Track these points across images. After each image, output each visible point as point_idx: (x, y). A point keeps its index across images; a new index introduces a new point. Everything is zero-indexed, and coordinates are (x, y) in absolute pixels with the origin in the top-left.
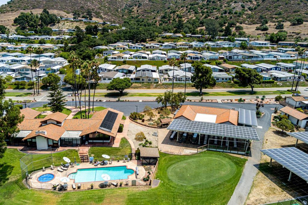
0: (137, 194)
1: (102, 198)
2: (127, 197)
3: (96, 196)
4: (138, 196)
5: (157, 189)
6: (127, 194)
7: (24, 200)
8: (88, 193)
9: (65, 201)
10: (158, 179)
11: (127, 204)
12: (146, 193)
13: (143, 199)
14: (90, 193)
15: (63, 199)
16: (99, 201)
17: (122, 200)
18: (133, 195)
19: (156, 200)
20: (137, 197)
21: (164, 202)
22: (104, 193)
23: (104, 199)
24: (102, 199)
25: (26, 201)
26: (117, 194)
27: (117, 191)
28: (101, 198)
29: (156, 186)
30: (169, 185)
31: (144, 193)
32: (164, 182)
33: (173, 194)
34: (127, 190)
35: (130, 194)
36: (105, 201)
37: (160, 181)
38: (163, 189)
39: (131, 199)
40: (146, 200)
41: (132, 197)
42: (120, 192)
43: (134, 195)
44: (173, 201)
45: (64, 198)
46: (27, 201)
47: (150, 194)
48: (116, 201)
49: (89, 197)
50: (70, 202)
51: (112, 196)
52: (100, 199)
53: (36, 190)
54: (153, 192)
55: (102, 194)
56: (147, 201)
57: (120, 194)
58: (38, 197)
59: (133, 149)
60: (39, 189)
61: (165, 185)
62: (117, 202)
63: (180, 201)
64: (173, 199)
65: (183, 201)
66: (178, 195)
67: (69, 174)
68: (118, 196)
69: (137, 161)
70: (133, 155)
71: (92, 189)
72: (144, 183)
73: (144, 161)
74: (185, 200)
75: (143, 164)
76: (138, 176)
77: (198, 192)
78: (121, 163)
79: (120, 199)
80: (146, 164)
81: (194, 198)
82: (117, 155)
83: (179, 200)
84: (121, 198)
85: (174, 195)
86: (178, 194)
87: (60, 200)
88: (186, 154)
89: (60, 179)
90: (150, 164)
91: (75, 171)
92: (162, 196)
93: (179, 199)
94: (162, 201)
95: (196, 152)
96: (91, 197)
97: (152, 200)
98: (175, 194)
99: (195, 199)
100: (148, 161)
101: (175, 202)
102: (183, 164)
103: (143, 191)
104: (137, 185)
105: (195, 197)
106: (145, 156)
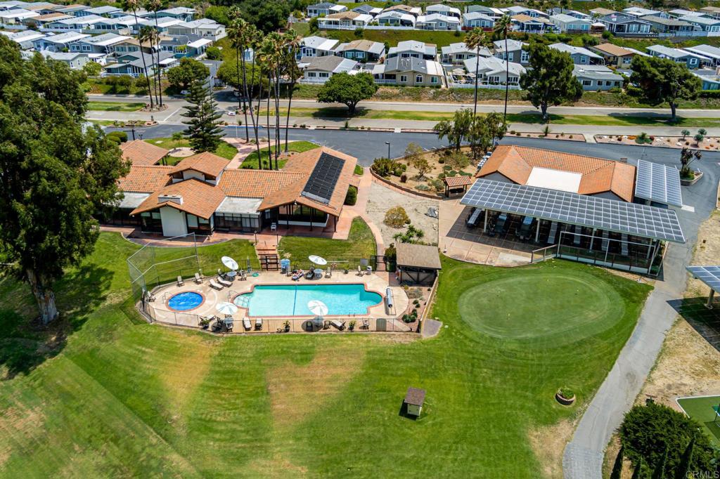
0: (389, 352)
1: (310, 353)
2: (365, 356)
3: (295, 348)
4: (390, 354)
5: (433, 342)
6: (366, 349)
7: (140, 348)
8: (278, 341)
9: (227, 354)
10: (437, 318)
11: (364, 371)
12: (409, 349)
13: (401, 362)
14: (282, 341)
15: (224, 351)
16: (302, 360)
17: (353, 361)
18: (378, 351)
19: (431, 366)
20: (388, 357)
21: (450, 372)
22: (314, 342)
23: (313, 358)
24: (310, 355)
25: (144, 349)
26: (344, 346)
27: (342, 341)
28: (306, 353)
29: (432, 336)
30: (461, 334)
31: (405, 349)
32: (451, 328)
33: (471, 356)
34: (365, 339)
35: (372, 349)
36: (315, 360)
37: (442, 323)
38: (447, 343)
39: (374, 360)
40: (409, 365)
41: (377, 357)
42: (350, 342)
43: (382, 351)
44: (472, 372)
45: (226, 348)
46: (147, 350)
47: (417, 352)
48: (340, 363)
49: (280, 350)
50: (240, 357)
51: (330, 351)
52: (304, 356)
53: (166, 327)
54: (426, 349)
55: (310, 344)
56: (411, 368)
57: (348, 348)
58: (169, 342)
59: (381, 245)
60: (171, 324)
61: (453, 334)
62: (342, 365)
63: (486, 372)
64: (470, 368)
65: (494, 375)
66: (483, 360)
67: (235, 294)
68: (345, 351)
69: (388, 273)
70: (381, 259)
71: (287, 333)
72: (405, 327)
73: (405, 276)
74: (499, 372)
75: (402, 283)
76: (391, 310)
77: (530, 356)
78: (352, 278)
79: (350, 359)
80: (411, 284)
81: (519, 368)
82: (343, 256)
83: (485, 370)
84: (351, 357)
85: (474, 358)
86: (482, 357)
87: (217, 353)
88: (504, 264)
89: (216, 305)
90: (418, 283)
91: (249, 289)
92: (445, 360)
93: (485, 368)
94: (446, 370)
95: (529, 260)
96: (285, 349)
97: (422, 368)
98: (476, 356)
99: (523, 372)
100: (414, 275)
101: (476, 376)
102: (497, 288)
103: (402, 344)
104: (387, 330)
105: (522, 366)
106: (406, 264)
